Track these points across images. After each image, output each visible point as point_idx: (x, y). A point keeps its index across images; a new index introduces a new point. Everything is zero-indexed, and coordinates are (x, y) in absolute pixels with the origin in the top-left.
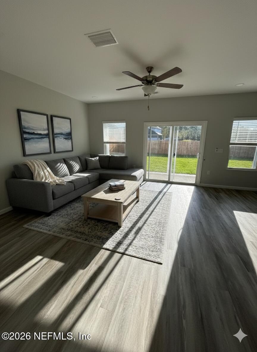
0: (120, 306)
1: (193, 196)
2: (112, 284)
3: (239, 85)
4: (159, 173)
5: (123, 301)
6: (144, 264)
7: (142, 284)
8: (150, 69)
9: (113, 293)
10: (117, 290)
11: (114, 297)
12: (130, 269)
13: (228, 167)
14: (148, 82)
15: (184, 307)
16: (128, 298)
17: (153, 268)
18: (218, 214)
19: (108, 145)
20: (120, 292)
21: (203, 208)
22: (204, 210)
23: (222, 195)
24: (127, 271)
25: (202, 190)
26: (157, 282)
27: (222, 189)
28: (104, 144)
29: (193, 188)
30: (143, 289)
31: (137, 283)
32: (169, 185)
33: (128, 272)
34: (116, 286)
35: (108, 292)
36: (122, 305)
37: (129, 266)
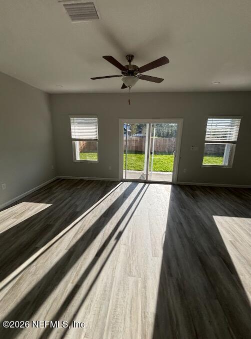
0: (107, 334)
1: (171, 196)
2: (96, 306)
3: (216, 83)
4: (134, 171)
5: (111, 327)
6: (129, 277)
7: (129, 302)
8: (130, 58)
9: (98, 316)
10: (102, 312)
11: (100, 323)
12: (114, 284)
13: (203, 164)
14: (129, 72)
15: (178, 325)
16: (116, 321)
17: (140, 281)
18: (197, 213)
19: (77, 143)
20: (106, 315)
21: (182, 208)
22: (184, 210)
23: (198, 192)
24: (111, 287)
25: (179, 189)
26: (146, 298)
27: (196, 186)
28: (73, 141)
29: (170, 186)
30: (131, 308)
31: (124, 301)
32: (147, 185)
33: (113, 289)
34: (100, 307)
35: (93, 316)
36: (110, 333)
37: (112, 280)
